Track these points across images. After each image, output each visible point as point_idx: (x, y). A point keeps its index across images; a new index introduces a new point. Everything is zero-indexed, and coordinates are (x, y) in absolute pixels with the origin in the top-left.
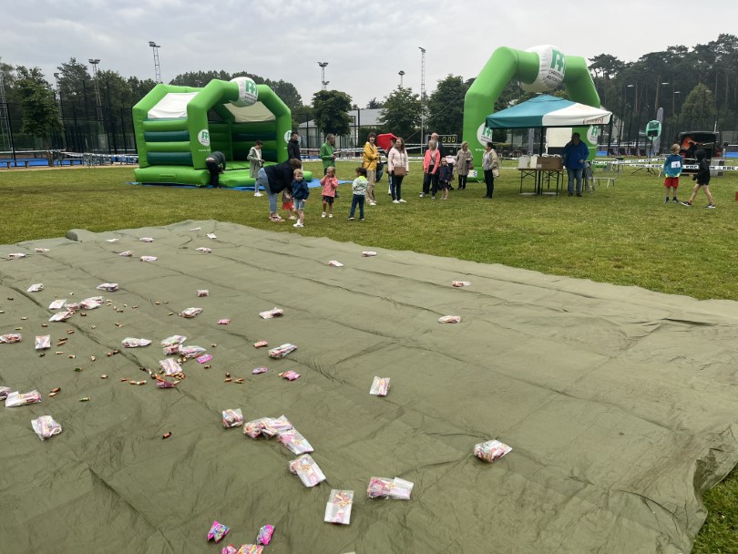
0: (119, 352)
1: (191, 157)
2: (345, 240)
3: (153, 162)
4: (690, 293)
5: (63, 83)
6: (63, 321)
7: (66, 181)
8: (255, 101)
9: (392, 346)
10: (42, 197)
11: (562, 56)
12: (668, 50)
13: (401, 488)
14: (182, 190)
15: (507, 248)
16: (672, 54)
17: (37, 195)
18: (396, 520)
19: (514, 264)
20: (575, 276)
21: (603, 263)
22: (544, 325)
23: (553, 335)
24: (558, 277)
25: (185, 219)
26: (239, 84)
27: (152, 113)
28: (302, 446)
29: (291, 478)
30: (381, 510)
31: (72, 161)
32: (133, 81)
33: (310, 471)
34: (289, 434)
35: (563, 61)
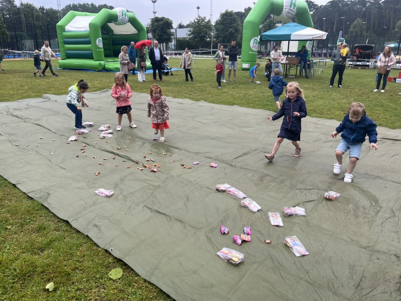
1: (92, 54)
2: (198, 100)
3: (69, 56)
4: (386, 126)
5: (1, 10)
6: (76, 140)
7: (17, 67)
8: (127, 22)
9: (256, 152)
10: (11, 76)
13: (300, 211)
14: (89, 73)
17: (7, 75)
18: (304, 224)
23: (331, 146)
25: (104, 89)
26: (118, 12)
27: (68, 28)
28: (241, 195)
29: (243, 208)
30: (294, 220)
31: (14, 56)
32: (42, 9)
33: (252, 205)
34: (233, 189)
35: (296, 4)
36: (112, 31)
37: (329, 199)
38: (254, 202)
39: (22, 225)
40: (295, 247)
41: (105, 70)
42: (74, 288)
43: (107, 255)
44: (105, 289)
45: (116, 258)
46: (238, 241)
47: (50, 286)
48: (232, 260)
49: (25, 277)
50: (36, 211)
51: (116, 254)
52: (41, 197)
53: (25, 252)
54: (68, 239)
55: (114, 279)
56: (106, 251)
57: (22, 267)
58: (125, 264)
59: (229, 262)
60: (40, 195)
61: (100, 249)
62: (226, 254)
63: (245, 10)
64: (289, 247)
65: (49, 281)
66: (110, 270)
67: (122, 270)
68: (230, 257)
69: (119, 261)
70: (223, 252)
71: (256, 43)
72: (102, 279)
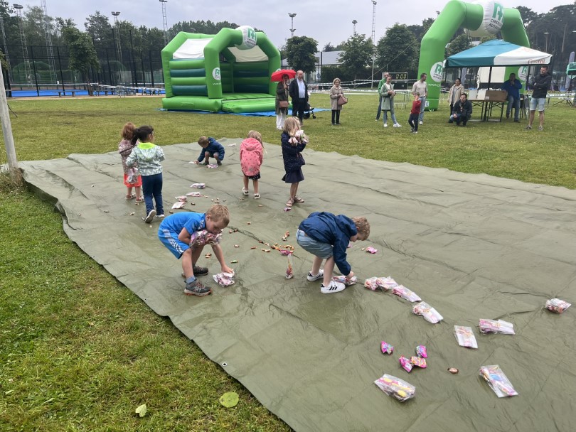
0: (238, 231)
1: (206, 89)
2: (350, 154)
3: (176, 93)
5: (91, 30)
6: (181, 208)
8: (255, 45)
9: (437, 233)
10: (101, 119)
11: (501, 8)
13: (506, 327)
14: (201, 115)
15: (483, 162)
17: (96, 118)
18: (511, 348)
19: (496, 174)
20: (549, 184)
21: (567, 175)
22: (548, 220)
23: (558, 228)
24: (538, 185)
26: (242, 31)
27: (176, 55)
28: (413, 297)
29: (417, 318)
30: (495, 340)
31: (106, 92)
32: (143, 29)
33: (430, 314)
34: (400, 288)
35: (503, 12)
36: (233, 57)
37: (553, 311)
38: (433, 309)
39: (109, 322)
40: (497, 382)
41: (223, 111)
42: (172, 415)
43: (218, 371)
44: (214, 420)
45: (230, 377)
46: (407, 366)
47: (141, 409)
48: (396, 393)
49: (109, 394)
50: (127, 304)
51: (231, 371)
52: (134, 285)
53: (111, 360)
54: (166, 345)
55: (227, 407)
56: (218, 366)
57: (106, 380)
58: (243, 388)
59: (393, 396)
60: (133, 282)
61: (209, 363)
62: (388, 384)
63: (424, 22)
64: (486, 381)
65: (140, 402)
66: (222, 394)
67: (238, 396)
68: (394, 389)
69: (235, 381)
70: (383, 381)
71: (440, 70)
72: (210, 405)
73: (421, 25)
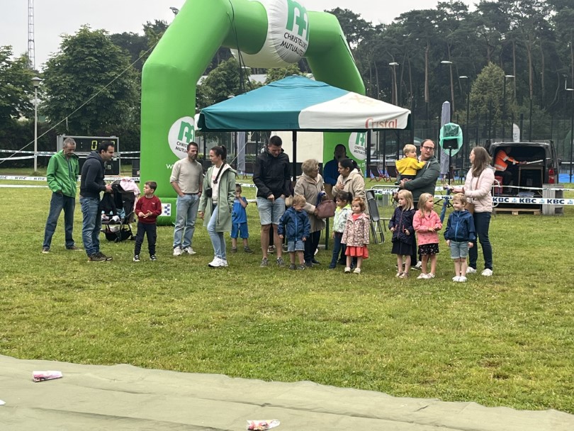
11: (302, 11)
12: (439, 7)
16: (443, 14)
20: (443, 397)
21: (474, 371)
24: (422, 402)
35: (306, 20)
73: (142, 34)
